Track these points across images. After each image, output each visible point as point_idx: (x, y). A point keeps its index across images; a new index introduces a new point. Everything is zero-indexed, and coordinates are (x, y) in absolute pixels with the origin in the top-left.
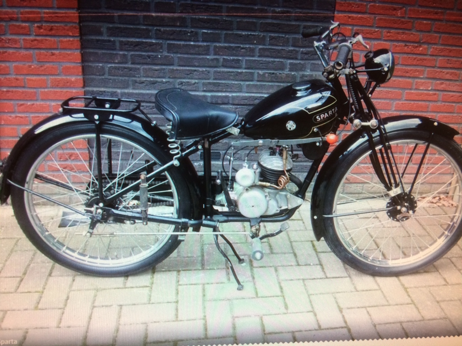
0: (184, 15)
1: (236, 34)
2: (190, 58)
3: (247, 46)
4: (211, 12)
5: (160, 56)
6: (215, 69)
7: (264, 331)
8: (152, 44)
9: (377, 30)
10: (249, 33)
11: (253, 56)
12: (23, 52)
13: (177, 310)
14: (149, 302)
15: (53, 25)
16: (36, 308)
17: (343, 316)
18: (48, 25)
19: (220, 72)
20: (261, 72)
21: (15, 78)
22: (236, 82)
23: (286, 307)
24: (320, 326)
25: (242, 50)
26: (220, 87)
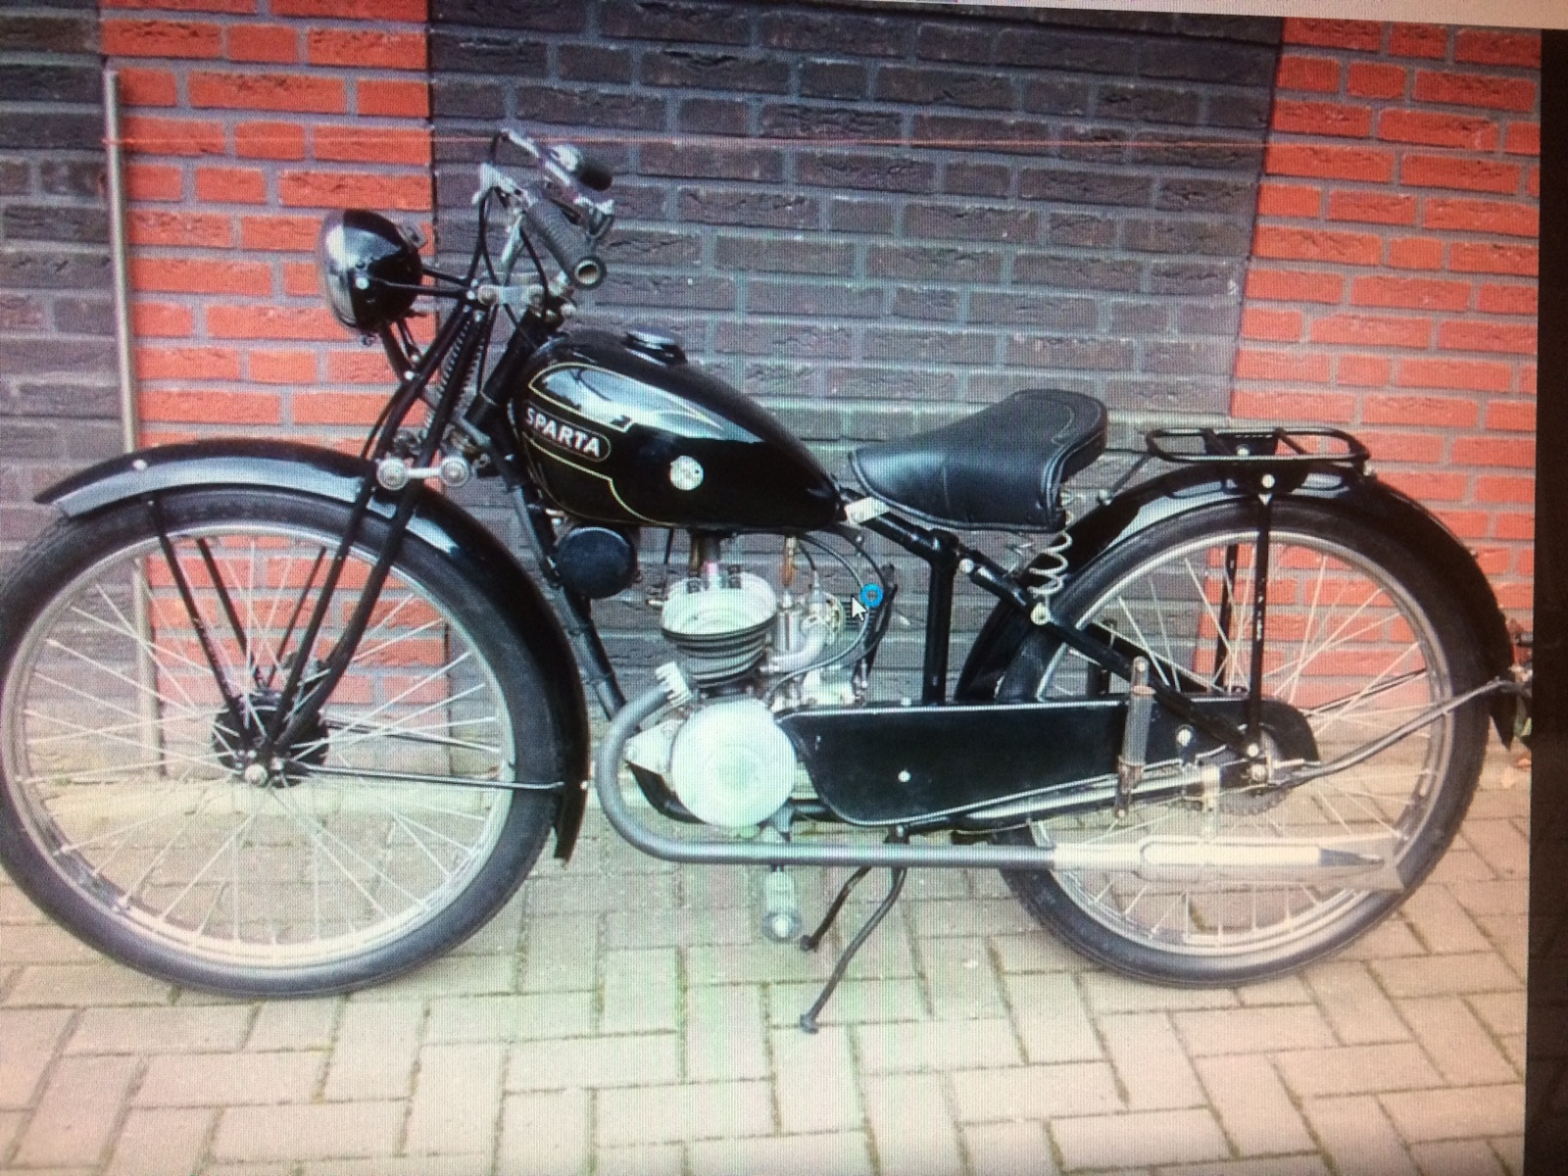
0: (773, 145)
1: (942, 209)
2: (789, 288)
3: (979, 249)
4: (866, 135)
5: (694, 279)
6: (871, 325)
7: (1060, 1163)
8: (666, 242)
9: (1402, 195)
10: (987, 207)
11: (996, 283)
12: (244, 262)
13: (774, 1102)
14: (684, 1078)
15: (344, 172)
16: (319, 1098)
17: (1306, 1121)
18: (328, 171)
19: (884, 335)
20: (1019, 336)
21: (209, 351)
22: (938, 370)
23: (1123, 1094)
24: (1234, 1150)
25: (962, 262)
26: (885, 387)
